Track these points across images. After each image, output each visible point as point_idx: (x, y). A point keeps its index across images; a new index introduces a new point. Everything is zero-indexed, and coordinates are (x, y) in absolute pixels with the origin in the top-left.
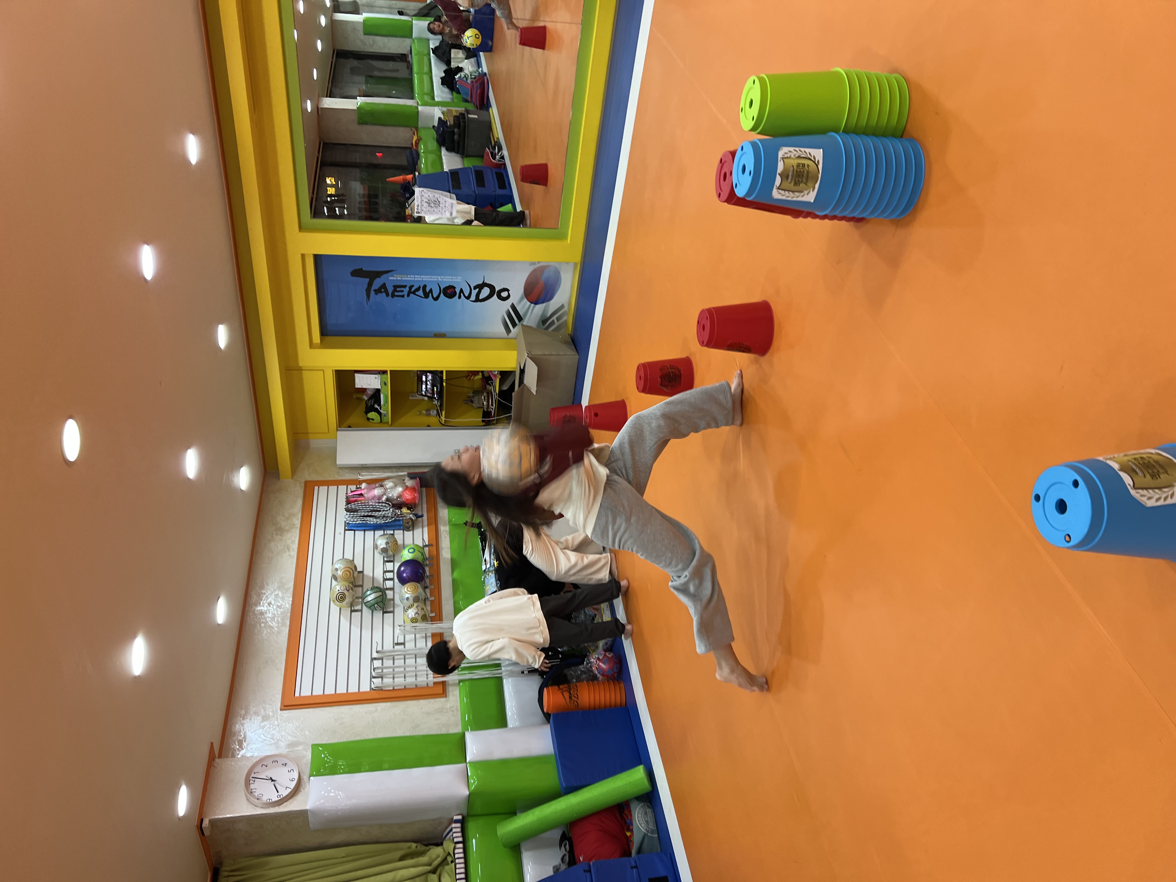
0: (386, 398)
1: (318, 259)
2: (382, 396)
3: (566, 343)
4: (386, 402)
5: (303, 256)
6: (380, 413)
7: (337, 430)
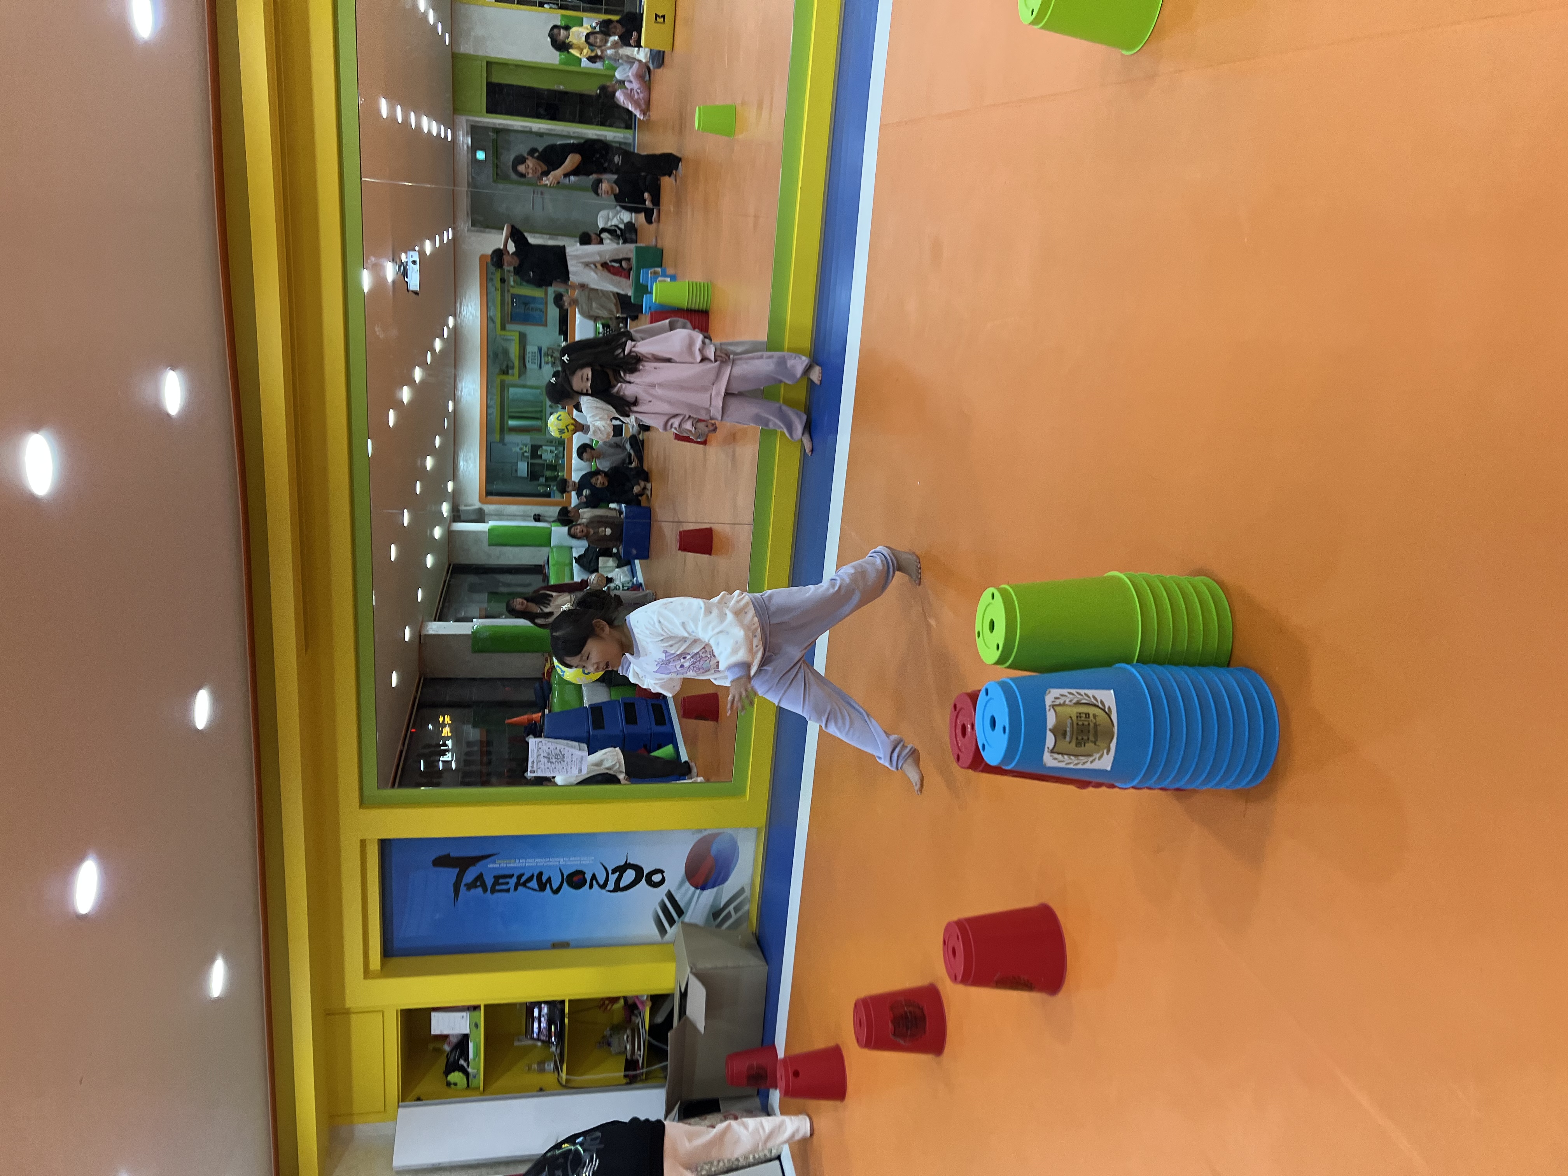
0: (476, 1049)
1: (385, 845)
2: (471, 1045)
3: (748, 947)
4: (477, 1054)
5: (363, 843)
6: (467, 1074)
7: (398, 1107)
